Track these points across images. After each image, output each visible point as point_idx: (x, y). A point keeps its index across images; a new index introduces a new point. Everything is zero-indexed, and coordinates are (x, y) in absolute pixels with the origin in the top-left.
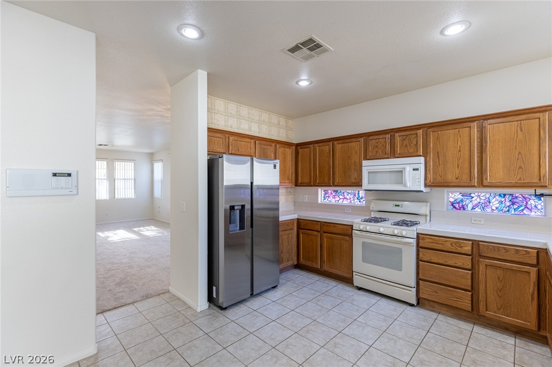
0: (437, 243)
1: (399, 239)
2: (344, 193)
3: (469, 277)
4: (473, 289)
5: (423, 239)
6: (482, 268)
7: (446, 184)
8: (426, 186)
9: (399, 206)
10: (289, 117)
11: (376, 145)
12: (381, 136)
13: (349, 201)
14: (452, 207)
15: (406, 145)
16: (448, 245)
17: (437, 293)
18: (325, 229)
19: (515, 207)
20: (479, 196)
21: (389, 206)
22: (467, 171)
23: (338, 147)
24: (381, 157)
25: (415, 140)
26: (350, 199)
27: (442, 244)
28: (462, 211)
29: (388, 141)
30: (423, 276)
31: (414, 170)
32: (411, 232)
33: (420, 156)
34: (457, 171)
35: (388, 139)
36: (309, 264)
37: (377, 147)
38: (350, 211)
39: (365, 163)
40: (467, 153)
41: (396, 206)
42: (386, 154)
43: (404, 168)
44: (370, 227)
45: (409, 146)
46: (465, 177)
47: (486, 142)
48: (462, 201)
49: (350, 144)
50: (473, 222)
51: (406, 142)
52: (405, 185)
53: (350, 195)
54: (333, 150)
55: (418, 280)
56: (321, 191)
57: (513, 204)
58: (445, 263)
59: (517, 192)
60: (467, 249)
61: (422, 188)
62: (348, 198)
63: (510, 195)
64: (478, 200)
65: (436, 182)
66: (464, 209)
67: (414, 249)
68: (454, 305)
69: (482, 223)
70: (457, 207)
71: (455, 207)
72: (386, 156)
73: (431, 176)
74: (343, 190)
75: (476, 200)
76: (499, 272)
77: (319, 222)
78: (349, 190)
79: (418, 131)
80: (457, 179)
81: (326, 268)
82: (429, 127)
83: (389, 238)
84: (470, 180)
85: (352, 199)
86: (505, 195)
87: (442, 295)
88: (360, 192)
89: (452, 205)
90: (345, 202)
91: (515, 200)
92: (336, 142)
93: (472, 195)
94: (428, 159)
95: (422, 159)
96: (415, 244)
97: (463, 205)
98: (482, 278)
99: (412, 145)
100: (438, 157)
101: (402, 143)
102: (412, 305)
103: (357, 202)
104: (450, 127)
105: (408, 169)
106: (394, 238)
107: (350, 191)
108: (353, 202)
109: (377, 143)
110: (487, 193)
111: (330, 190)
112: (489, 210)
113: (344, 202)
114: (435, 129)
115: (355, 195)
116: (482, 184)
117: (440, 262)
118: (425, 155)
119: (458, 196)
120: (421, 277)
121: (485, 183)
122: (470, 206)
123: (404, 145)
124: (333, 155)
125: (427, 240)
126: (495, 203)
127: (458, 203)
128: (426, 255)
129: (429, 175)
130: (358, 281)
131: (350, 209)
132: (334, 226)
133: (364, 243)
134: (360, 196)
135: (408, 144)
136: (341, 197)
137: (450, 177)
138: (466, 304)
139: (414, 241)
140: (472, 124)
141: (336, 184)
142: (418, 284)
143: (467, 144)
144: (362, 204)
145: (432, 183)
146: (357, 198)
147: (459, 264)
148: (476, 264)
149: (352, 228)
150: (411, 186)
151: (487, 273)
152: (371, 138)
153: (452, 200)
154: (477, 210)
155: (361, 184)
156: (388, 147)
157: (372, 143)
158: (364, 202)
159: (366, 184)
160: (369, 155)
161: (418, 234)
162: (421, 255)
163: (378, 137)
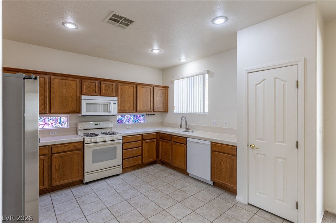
0: (130, 139)
2: (44, 119)
3: (140, 150)
6: (144, 144)
7: (125, 111)
8: (118, 112)
9: (97, 124)
11: (89, 86)
12: (93, 81)
13: (50, 125)
14: (117, 122)
15: (107, 90)
17: (130, 162)
18: (54, 151)
19: (137, 120)
20: (127, 116)
21: (91, 125)
22: (132, 105)
23: (55, 81)
24: (92, 94)
25: (112, 87)
26: (52, 124)
27: (132, 139)
28: (121, 124)
29: (97, 85)
30: (125, 157)
31: (114, 104)
32: (120, 137)
33: (114, 96)
34: (129, 105)
35: (97, 84)
37: (89, 87)
38: (56, 134)
39: (83, 97)
40: (132, 98)
41: (96, 125)
42: (96, 93)
43: (110, 103)
45: (109, 90)
46: (132, 108)
47: (138, 94)
48: (121, 119)
49: (67, 81)
50: (127, 128)
51: (107, 88)
52: (110, 112)
53: (51, 121)
54: (49, 83)
55: (123, 160)
57: (137, 119)
58: (133, 147)
60: (140, 138)
62: (49, 123)
63: (136, 115)
64: (127, 118)
66: (122, 123)
67: (122, 145)
68: (135, 165)
69: (130, 128)
70: (120, 122)
71: (119, 122)
72: (96, 94)
74: (44, 117)
75: (126, 118)
76: (148, 144)
77: (46, 146)
78: (50, 117)
79: (114, 83)
80: (129, 109)
81: (55, 183)
82: (118, 83)
83: (110, 142)
84: (133, 110)
85: (54, 124)
86: (135, 115)
87: (132, 162)
88: (62, 118)
89: (118, 121)
90: (46, 127)
91: (137, 117)
92: (52, 77)
93: (125, 116)
94: (118, 98)
95: (116, 98)
97: (122, 121)
98: (144, 149)
99: (110, 90)
100: (122, 98)
101: (105, 88)
103: (59, 126)
104: (127, 84)
105: (112, 103)
107: (52, 118)
108: (54, 126)
109: (90, 85)
110: (129, 115)
112: (130, 122)
113: (44, 127)
114: (121, 84)
115: (57, 120)
117: (131, 147)
118: (117, 96)
119: (120, 117)
121: (136, 111)
122: (124, 121)
123: (106, 89)
124: (50, 87)
125: (126, 139)
126: (132, 119)
127: (120, 120)
129: (119, 107)
130: (88, 178)
131: (56, 132)
132: (66, 146)
133: (94, 151)
134: (62, 120)
135: (108, 89)
137: (127, 108)
138: (139, 162)
139: (122, 141)
140: (134, 85)
141: (52, 111)
142: (123, 162)
143: (132, 94)
144: (63, 126)
145: (120, 111)
146: (59, 123)
147: (138, 146)
148: (142, 143)
149: (83, 143)
150: (113, 113)
151: (145, 146)
152: (86, 80)
153: (118, 119)
154: (127, 122)
155: (79, 112)
156: (97, 89)
157: (86, 84)
158: (65, 125)
159: (84, 112)
160: (84, 92)
161: (122, 137)
162: (124, 147)
163: (90, 81)
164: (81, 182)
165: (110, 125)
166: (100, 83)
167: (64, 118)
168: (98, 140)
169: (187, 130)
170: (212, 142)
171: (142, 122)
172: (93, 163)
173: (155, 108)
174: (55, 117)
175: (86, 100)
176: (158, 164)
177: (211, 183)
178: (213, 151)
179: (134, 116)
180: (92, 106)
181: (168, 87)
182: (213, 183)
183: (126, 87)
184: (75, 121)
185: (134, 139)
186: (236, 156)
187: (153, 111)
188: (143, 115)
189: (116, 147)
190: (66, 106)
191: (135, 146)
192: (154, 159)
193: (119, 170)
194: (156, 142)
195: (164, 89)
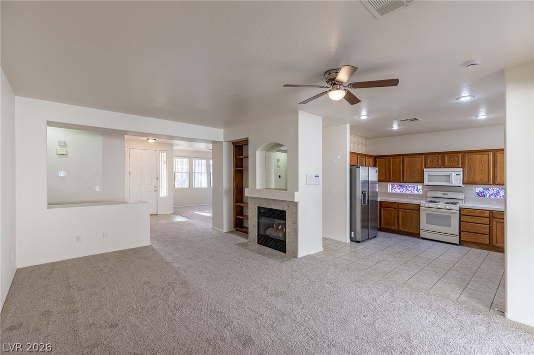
0: (471, 212)
1: (450, 211)
2: (406, 186)
3: (488, 228)
4: (490, 233)
5: (463, 210)
6: (494, 223)
8: (463, 183)
9: (446, 194)
10: (366, 138)
12: (436, 156)
13: (410, 191)
14: (477, 195)
15: (452, 161)
16: (477, 213)
17: (470, 237)
18: (400, 207)
20: (493, 190)
21: (439, 194)
22: (487, 177)
23: (406, 159)
24: (436, 167)
25: (457, 159)
27: (474, 212)
28: (483, 197)
29: (440, 158)
31: (457, 175)
32: (457, 207)
33: (460, 168)
34: (481, 176)
36: (388, 227)
37: (433, 161)
38: (413, 198)
39: (425, 170)
40: (487, 168)
41: (444, 194)
42: (439, 165)
43: (451, 174)
44: (431, 205)
46: (486, 180)
47: (497, 163)
48: (483, 192)
49: (414, 158)
50: (490, 203)
51: (451, 160)
52: (452, 183)
53: (411, 188)
54: (403, 161)
55: (460, 231)
56: (390, 186)
58: (475, 222)
60: (487, 214)
61: (461, 185)
64: (493, 191)
65: (469, 181)
66: (485, 196)
67: (458, 216)
68: (480, 242)
69: (495, 202)
70: (481, 195)
71: (479, 195)
73: (466, 179)
75: (491, 192)
77: (396, 202)
79: (460, 154)
80: (481, 180)
81: (401, 229)
82: (466, 153)
83: (443, 210)
84: (488, 181)
85: (412, 190)
87: (474, 238)
90: (407, 192)
92: (405, 157)
93: (489, 189)
94: (465, 169)
95: (461, 170)
96: (459, 213)
97: (484, 194)
98: (494, 228)
99: (455, 161)
100: (471, 169)
102: (457, 245)
103: (416, 192)
104: (477, 153)
105: (454, 175)
106: (446, 210)
107: (411, 186)
108: (413, 192)
109: (433, 159)
111: (396, 185)
114: (469, 154)
115: (414, 188)
116: (495, 183)
117: (473, 221)
118: (463, 167)
119: (481, 189)
120: (462, 229)
122: (488, 195)
123: (450, 161)
124: (403, 164)
125: (465, 211)
127: (481, 193)
128: (464, 219)
129: (465, 178)
130: (423, 234)
133: (427, 214)
136: (404, 189)
137: (477, 179)
138: (487, 241)
140: (489, 153)
141: (405, 181)
142: (460, 233)
143: (487, 163)
144: (419, 193)
145: (467, 182)
146: (416, 190)
147: (483, 222)
148: (490, 221)
149: (418, 205)
151: (497, 226)
152: (430, 156)
153: (478, 191)
154: (492, 197)
155: (423, 182)
156: (440, 162)
157: (429, 159)
158: (421, 192)
159: (426, 182)
160: (428, 165)
161: (460, 208)
162: (462, 219)
163: (433, 155)
166: (443, 156)
167: (420, 187)
172: (427, 223)
174: (414, 185)
175: (427, 172)
180: (434, 177)
183: (477, 156)
184: (427, 190)
190: (414, 177)
191: (478, 222)
193: (455, 240)
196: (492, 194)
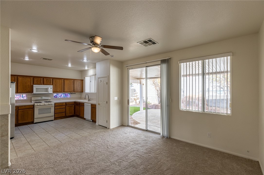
1: (51, 105)
3: (65, 110)
4: (65, 112)
8: (53, 92)
12: (39, 78)
17: (58, 115)
18: (19, 108)
19: (66, 96)
20: (60, 94)
21: (39, 98)
22: (61, 89)
24: (39, 84)
25: (50, 81)
26: (18, 97)
28: (56, 98)
30: (56, 113)
32: (53, 103)
33: (51, 85)
38: (20, 102)
39: (34, 85)
40: (61, 85)
41: (41, 98)
43: (48, 88)
46: (61, 90)
48: (56, 96)
49: (26, 79)
50: (59, 99)
51: (47, 81)
52: (49, 92)
53: (18, 96)
54: (17, 79)
59: (66, 93)
60: (64, 104)
61: (52, 93)
62: (17, 97)
67: (54, 107)
68: (61, 116)
69: (61, 100)
70: (55, 97)
72: (41, 84)
76: (69, 107)
79: (51, 79)
81: (20, 122)
82: (53, 78)
88: (23, 95)
92: (18, 77)
95: (52, 86)
100: (56, 85)
102: (53, 120)
103: (22, 98)
105: (50, 88)
106: (49, 105)
107: (18, 95)
109: (38, 80)
112: (62, 97)
114: (55, 79)
115: (21, 96)
116: (64, 92)
117: (59, 108)
118: (53, 85)
119: (56, 94)
121: (65, 91)
122: (58, 97)
125: (57, 104)
126: (63, 96)
129: (53, 90)
130: (36, 121)
131: (20, 101)
133: (39, 109)
134: (23, 96)
137: (58, 90)
138: (64, 115)
139: (54, 105)
140: (62, 80)
142: (54, 115)
143: (61, 83)
146: (22, 97)
147: (63, 108)
148: (66, 107)
149: (34, 105)
150: (50, 93)
151: (67, 108)
152: (35, 78)
153: (54, 95)
154: (60, 97)
155: (32, 92)
156: (42, 82)
157: (35, 80)
158: (25, 98)
159: (35, 92)
160: (35, 83)
161: (55, 103)
162: (55, 108)
163: (38, 78)
164: (33, 123)
165: (49, 98)
166: (43, 79)
167: (24, 95)
168: (41, 104)
169: (89, 100)
170: (91, 104)
171: (69, 97)
172: (39, 114)
173: (75, 90)
174: (20, 94)
175: (35, 87)
176: (75, 117)
177: (91, 121)
178: (92, 108)
179: (64, 94)
180: (39, 89)
181: (83, 80)
182: (92, 121)
183: (58, 80)
184: (30, 97)
185: (61, 105)
186: (96, 108)
187: (74, 92)
188: (69, 94)
189: (51, 108)
190: (26, 89)
191: (61, 108)
192: (73, 114)
193: (53, 118)
194: (74, 106)
195: (81, 81)
196: (59, 96)
